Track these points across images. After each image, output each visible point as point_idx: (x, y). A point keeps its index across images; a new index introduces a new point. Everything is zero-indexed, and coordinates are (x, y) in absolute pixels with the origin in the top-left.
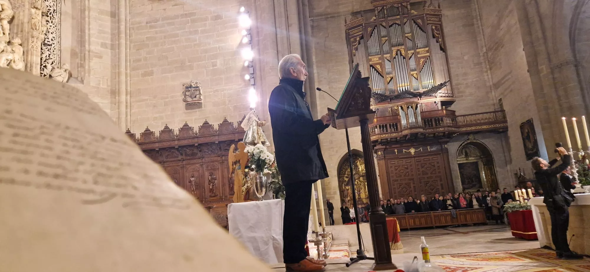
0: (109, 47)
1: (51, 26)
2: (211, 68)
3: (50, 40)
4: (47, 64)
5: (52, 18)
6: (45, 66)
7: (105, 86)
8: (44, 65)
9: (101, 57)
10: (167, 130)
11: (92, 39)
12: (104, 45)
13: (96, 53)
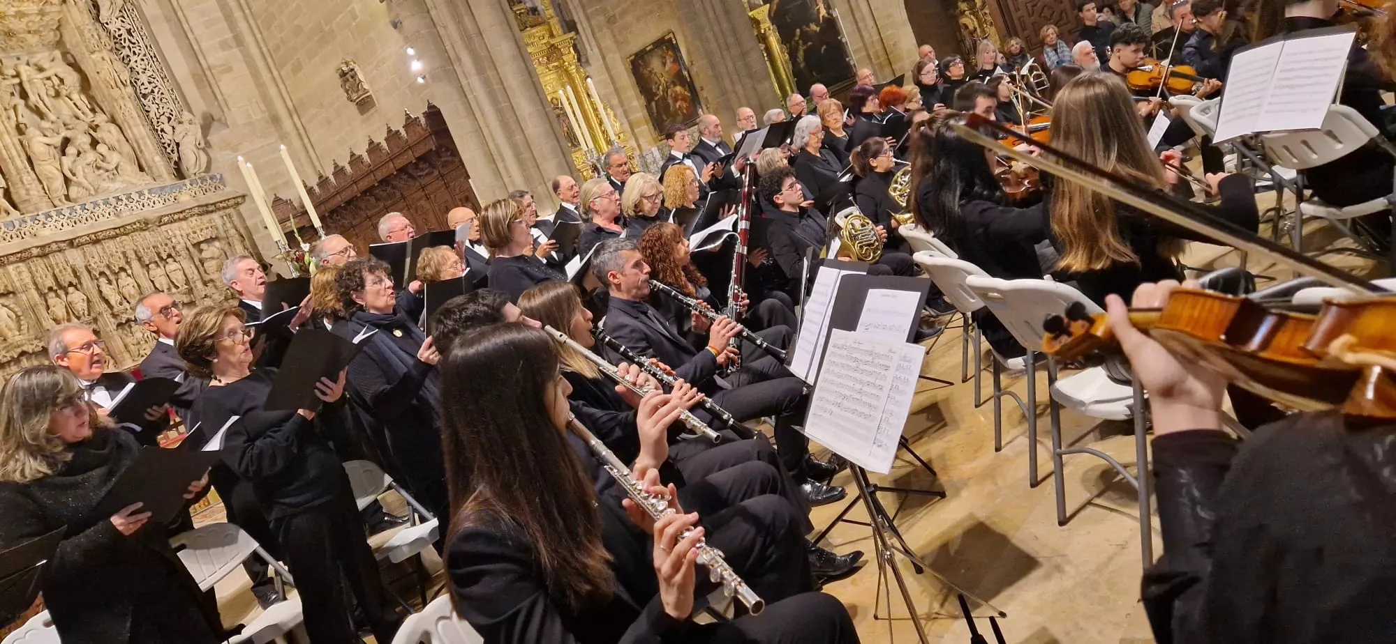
0: (233, 44)
1: (136, 61)
2: (354, 24)
3: (147, 84)
4: (162, 126)
5: (131, 45)
6: (162, 130)
7: (258, 115)
8: (159, 129)
9: (230, 69)
10: (355, 160)
11: (204, 45)
12: (224, 45)
13: (220, 66)
